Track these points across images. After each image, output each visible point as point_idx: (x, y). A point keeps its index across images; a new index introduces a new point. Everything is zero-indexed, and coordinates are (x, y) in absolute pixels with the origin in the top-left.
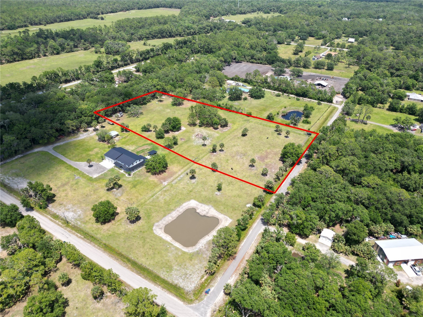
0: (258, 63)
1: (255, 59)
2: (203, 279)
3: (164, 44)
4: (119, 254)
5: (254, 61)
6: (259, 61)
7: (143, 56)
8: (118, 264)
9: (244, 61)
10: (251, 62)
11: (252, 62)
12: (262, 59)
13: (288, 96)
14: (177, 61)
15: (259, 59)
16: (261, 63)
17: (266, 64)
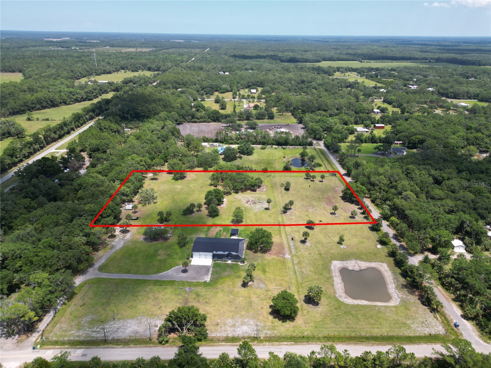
0: (202, 122)
1: (197, 118)
2: (439, 319)
3: (75, 115)
4: (349, 338)
5: (197, 120)
6: (202, 120)
7: (58, 133)
8: (364, 347)
9: (185, 122)
10: (193, 122)
11: (195, 122)
12: (205, 117)
13: (271, 147)
14: (112, 132)
15: (201, 118)
16: (205, 122)
17: (210, 122)
